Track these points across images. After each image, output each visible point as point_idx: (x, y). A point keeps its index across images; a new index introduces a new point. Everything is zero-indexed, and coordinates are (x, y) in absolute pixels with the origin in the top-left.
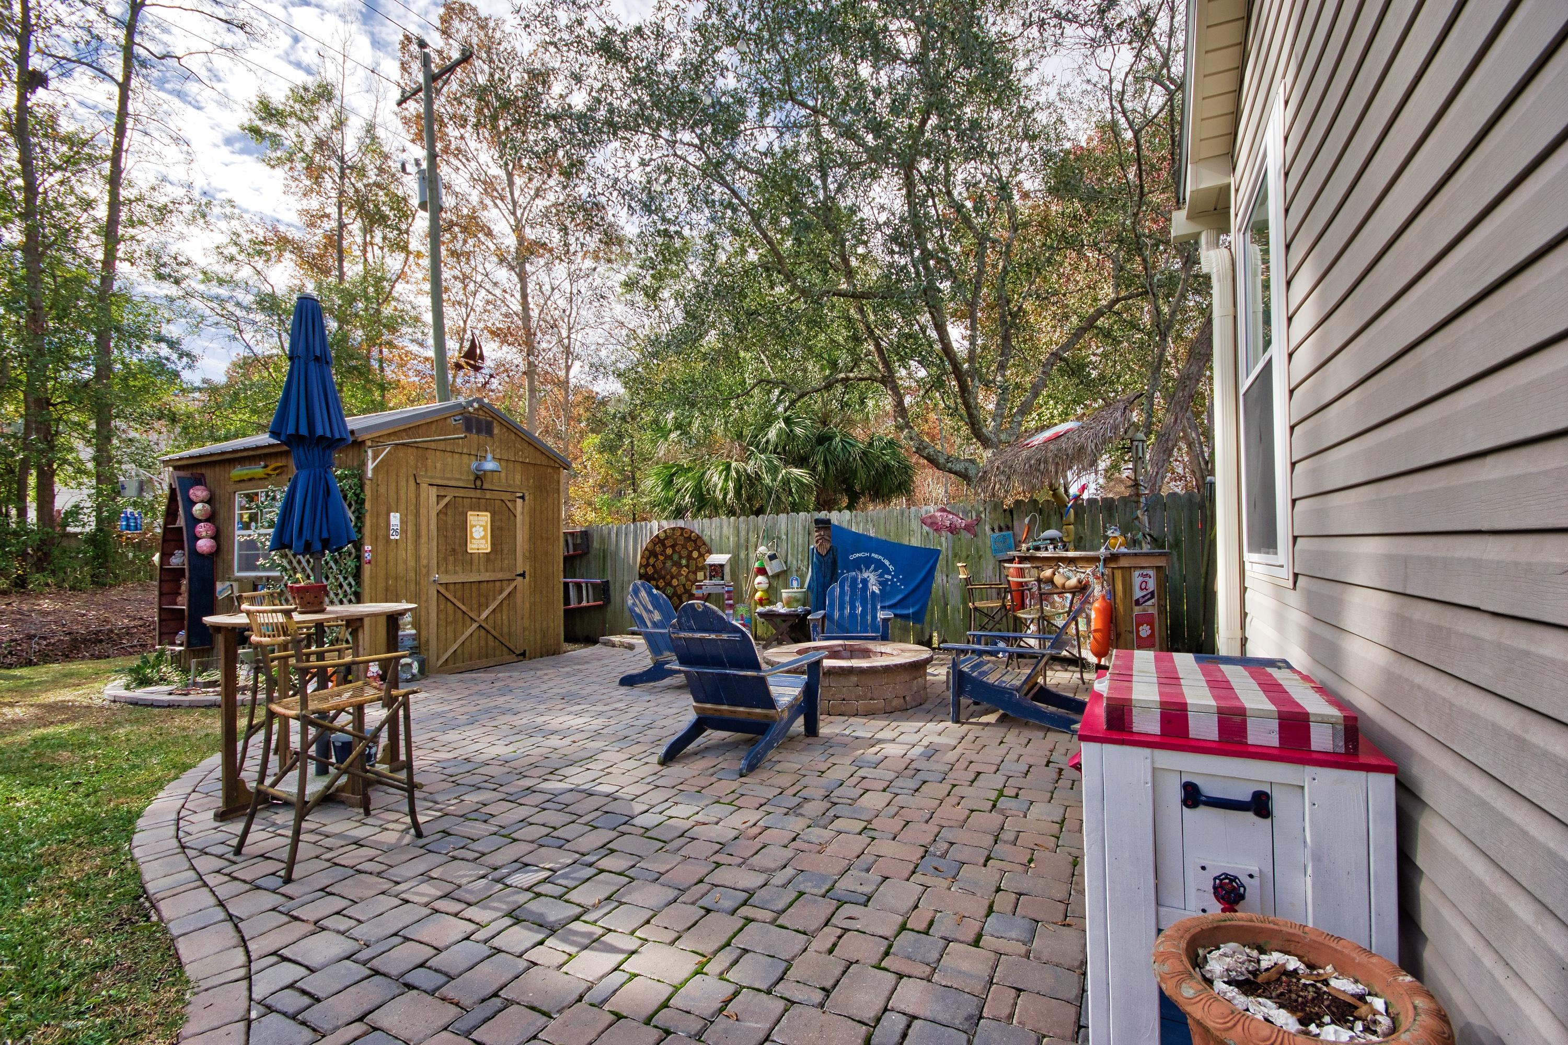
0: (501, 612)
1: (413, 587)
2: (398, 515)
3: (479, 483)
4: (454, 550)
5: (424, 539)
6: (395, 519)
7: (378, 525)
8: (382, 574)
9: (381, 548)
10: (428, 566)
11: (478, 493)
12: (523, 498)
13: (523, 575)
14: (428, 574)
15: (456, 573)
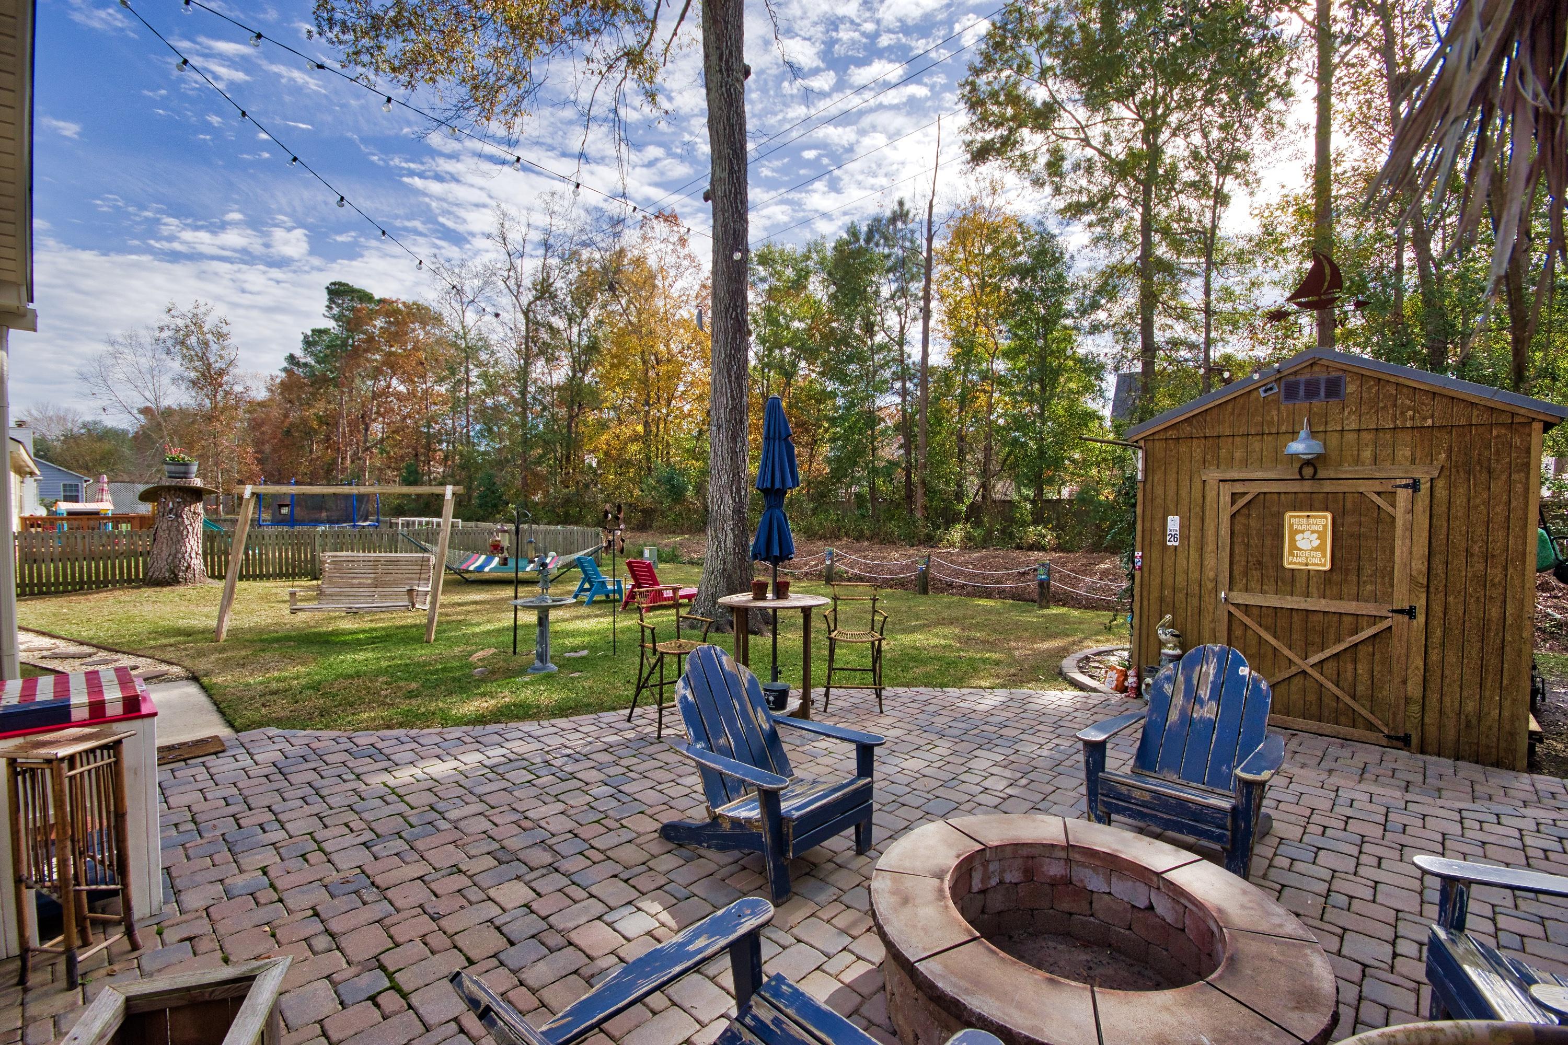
0: (1355, 661)
1: (1195, 602)
2: (1177, 518)
3: (1308, 471)
4: (1260, 563)
5: (1210, 547)
6: (1173, 523)
7: (1152, 530)
8: (1156, 582)
9: (1155, 554)
10: (1216, 580)
11: (1307, 486)
12: (1415, 486)
13: (1411, 613)
14: (1216, 590)
15: (1262, 592)
